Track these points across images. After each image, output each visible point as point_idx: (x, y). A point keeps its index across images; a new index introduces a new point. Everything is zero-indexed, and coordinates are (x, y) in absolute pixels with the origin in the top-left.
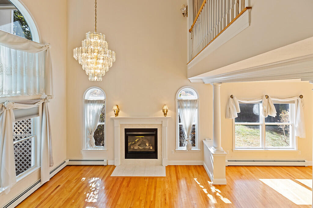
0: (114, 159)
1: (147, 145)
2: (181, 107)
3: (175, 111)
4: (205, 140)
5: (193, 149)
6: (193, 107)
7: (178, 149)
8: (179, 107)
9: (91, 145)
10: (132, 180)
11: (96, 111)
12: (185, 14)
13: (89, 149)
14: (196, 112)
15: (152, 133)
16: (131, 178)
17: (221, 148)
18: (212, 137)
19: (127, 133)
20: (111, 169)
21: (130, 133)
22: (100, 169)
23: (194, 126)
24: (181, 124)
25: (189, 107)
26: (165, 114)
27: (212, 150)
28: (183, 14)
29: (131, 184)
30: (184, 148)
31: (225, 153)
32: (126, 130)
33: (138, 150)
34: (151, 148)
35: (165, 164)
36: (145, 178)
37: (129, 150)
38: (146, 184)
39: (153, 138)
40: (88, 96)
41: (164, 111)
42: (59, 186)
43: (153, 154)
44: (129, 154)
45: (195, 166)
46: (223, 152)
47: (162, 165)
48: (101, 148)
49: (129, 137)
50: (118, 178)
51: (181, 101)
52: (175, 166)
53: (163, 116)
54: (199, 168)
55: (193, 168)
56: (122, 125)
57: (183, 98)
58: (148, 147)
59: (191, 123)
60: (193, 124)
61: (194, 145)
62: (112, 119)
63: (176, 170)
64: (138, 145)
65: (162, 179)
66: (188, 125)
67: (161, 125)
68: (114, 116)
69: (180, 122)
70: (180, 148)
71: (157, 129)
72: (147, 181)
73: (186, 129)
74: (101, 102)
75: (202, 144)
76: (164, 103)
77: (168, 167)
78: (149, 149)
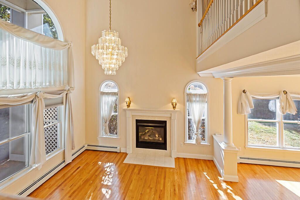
0: (126, 147)
1: (157, 136)
2: (189, 100)
3: (184, 104)
4: (215, 135)
5: (203, 143)
6: (203, 101)
7: (187, 142)
9: (106, 133)
10: (143, 169)
11: (110, 103)
12: (194, 9)
13: (104, 137)
14: (206, 105)
15: (161, 125)
16: (142, 166)
17: (233, 145)
18: (223, 132)
19: (138, 124)
20: (124, 156)
21: (140, 124)
22: (114, 155)
23: (203, 120)
24: (190, 117)
25: (198, 101)
26: (174, 107)
27: (223, 146)
28: (192, 8)
29: (142, 172)
30: (193, 142)
31: (237, 149)
32: (137, 121)
33: (148, 141)
34: (161, 139)
35: (174, 156)
36: (154, 167)
37: (140, 140)
38: (156, 173)
39: (163, 129)
40: (103, 89)
41: (173, 104)
42: (79, 167)
43: (162, 145)
44: (140, 144)
45: (205, 161)
46: (235, 148)
47: (171, 156)
48: (114, 137)
49: (140, 128)
50: (130, 165)
51: (190, 95)
52: (184, 158)
53: (172, 109)
54: (208, 163)
55: (202, 163)
56: (133, 117)
57: (192, 92)
58: (158, 138)
59: (200, 117)
60: (203, 118)
61: (203, 139)
63: (185, 163)
64: (149, 136)
65: (172, 170)
66: (197, 119)
67: (171, 118)
68: (126, 107)
69: (188, 116)
70: (188, 141)
71: (166, 121)
72: (157, 170)
73: (195, 122)
74: (114, 94)
75: (212, 139)
76: (173, 96)
77: (178, 159)
78: (159, 140)
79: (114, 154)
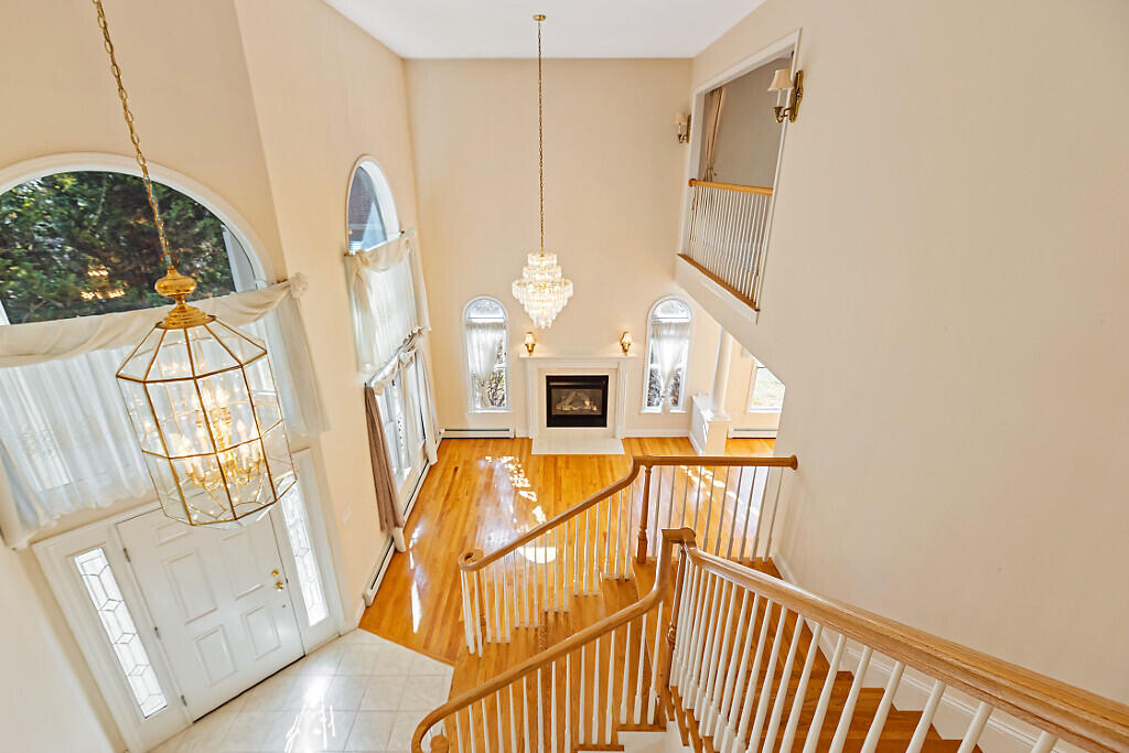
0: (527, 428)
1: (587, 403)
2: (656, 336)
3: (645, 343)
4: (697, 395)
5: (674, 410)
6: (681, 337)
7: (646, 411)
8: (653, 336)
9: (484, 405)
10: (571, 459)
11: (490, 344)
12: (684, 137)
13: (479, 411)
14: (685, 345)
16: (567, 457)
17: (723, 412)
18: (711, 393)
19: (552, 384)
21: (555, 385)
23: (679, 370)
24: (654, 366)
25: (672, 337)
26: (626, 351)
27: (708, 415)
28: (680, 136)
29: (571, 465)
30: (657, 410)
31: (728, 418)
32: (550, 379)
33: (571, 413)
34: (595, 409)
35: (622, 432)
36: (591, 457)
37: (554, 413)
38: (596, 465)
39: (600, 391)
40: (477, 317)
41: (623, 344)
42: (456, 469)
43: (599, 420)
44: (555, 420)
45: (674, 439)
46: (725, 418)
47: (614, 437)
48: (501, 411)
49: (553, 391)
50: (539, 456)
51: (657, 325)
52: (640, 438)
53: (622, 354)
54: (680, 441)
55: (670, 443)
56: (540, 370)
58: (588, 406)
59: (674, 366)
60: (678, 366)
61: (676, 402)
62: (524, 360)
63: (640, 444)
64: (570, 404)
65: (620, 458)
66: (667, 369)
67: (617, 369)
68: (525, 354)
69: (651, 363)
70: (648, 410)
71: (608, 376)
72: (595, 460)
73: (664, 377)
74: (498, 326)
75: (691, 402)
76: (626, 327)
77: (627, 441)
78: (592, 411)
79: (506, 441)
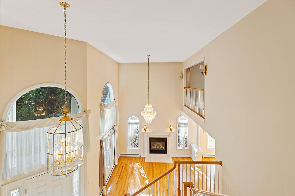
0: (144, 154)
1: (161, 146)
3: (176, 128)
4: (192, 144)
5: (186, 148)
6: (186, 127)
8: (178, 126)
9: (132, 146)
11: (135, 128)
12: (182, 78)
13: (131, 148)
14: (187, 129)
15: (164, 140)
16: (156, 163)
17: (200, 149)
18: (196, 143)
19: (151, 140)
20: (143, 159)
23: (186, 136)
24: (179, 135)
25: (183, 127)
26: (171, 131)
27: (196, 150)
28: (181, 78)
29: (157, 166)
30: (181, 148)
31: (202, 151)
32: (150, 138)
33: (156, 149)
34: (163, 148)
35: (171, 156)
36: (163, 163)
37: (152, 149)
38: (164, 165)
39: (165, 143)
40: (130, 121)
41: (170, 129)
42: (123, 167)
43: (164, 151)
44: (152, 151)
45: (187, 158)
46: (201, 151)
47: (169, 157)
48: (137, 148)
49: (151, 142)
51: (179, 123)
52: (176, 157)
53: (170, 131)
54: (189, 159)
56: (148, 137)
57: (181, 121)
58: (162, 147)
60: (186, 135)
61: (186, 146)
62: (143, 133)
63: (177, 159)
64: (156, 146)
65: (171, 164)
66: (183, 136)
67: (169, 136)
68: (144, 131)
70: (178, 148)
71: (167, 138)
73: (182, 138)
74: (137, 123)
75: (191, 146)
76: (171, 124)
77: (173, 158)
78: (162, 148)
79: (138, 158)
